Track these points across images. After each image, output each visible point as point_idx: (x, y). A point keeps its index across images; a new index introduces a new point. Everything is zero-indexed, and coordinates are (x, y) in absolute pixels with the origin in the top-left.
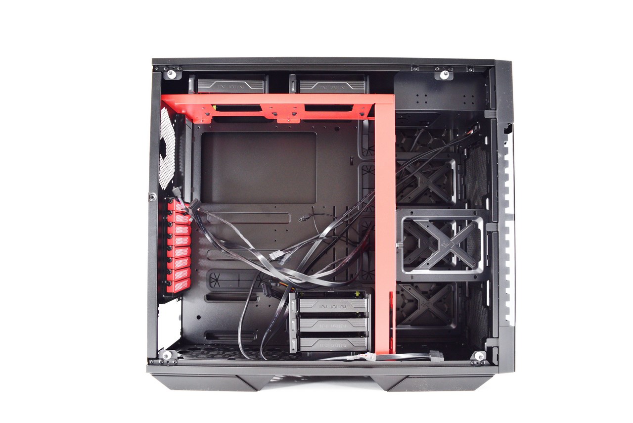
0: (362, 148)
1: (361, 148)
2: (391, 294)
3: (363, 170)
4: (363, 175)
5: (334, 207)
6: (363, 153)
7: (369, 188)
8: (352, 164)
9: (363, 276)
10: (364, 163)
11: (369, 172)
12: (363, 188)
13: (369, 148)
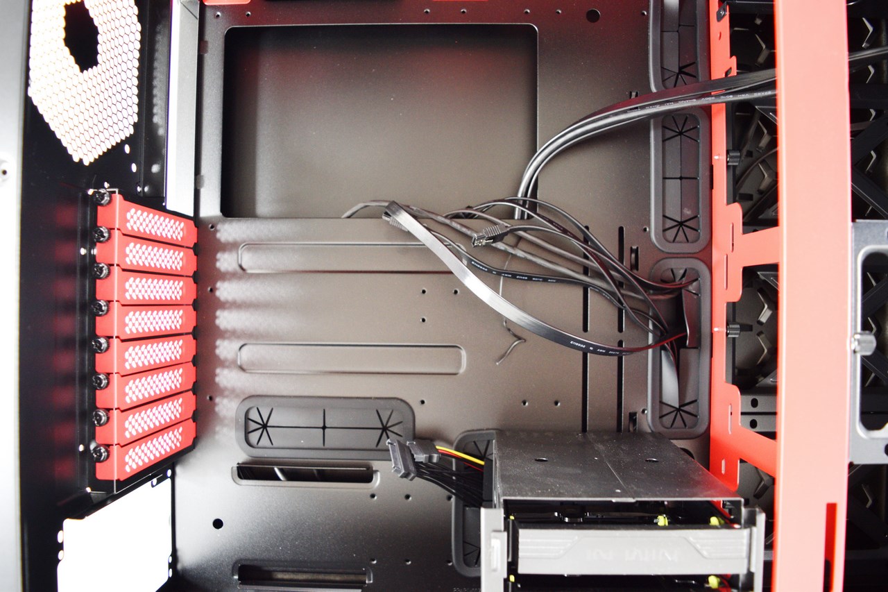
0: (662, 68)
1: (658, 69)
2: (831, 509)
3: (664, 127)
4: (664, 141)
6: (664, 80)
7: (681, 178)
9: (661, 417)
11: (681, 133)
12: (664, 178)
13: (680, 68)
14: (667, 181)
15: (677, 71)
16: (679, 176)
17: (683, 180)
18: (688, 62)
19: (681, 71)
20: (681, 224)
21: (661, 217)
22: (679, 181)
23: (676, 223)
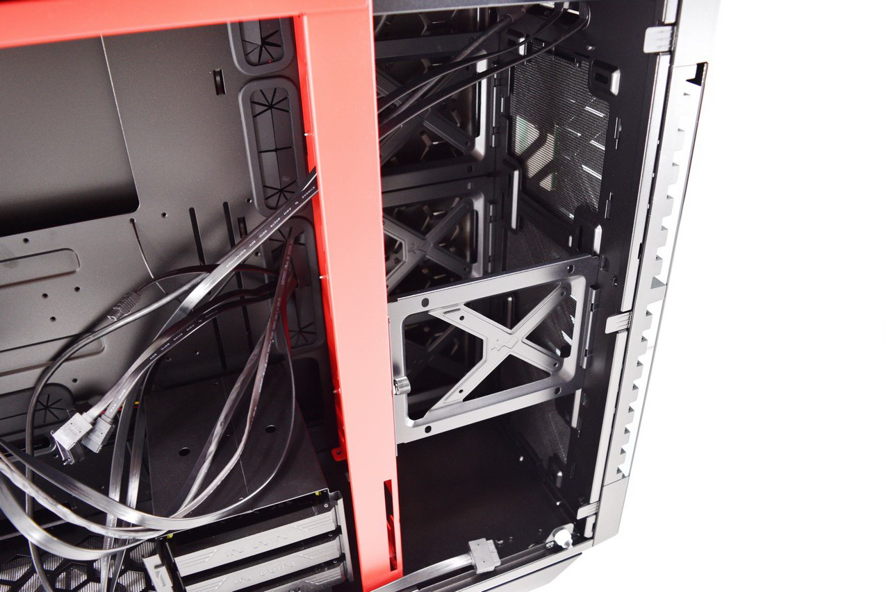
0: (243, 41)
1: (240, 43)
2: (387, 485)
3: (253, 102)
4: (255, 116)
5: (192, 211)
6: (246, 55)
7: (276, 150)
8: (220, 89)
10: (256, 86)
11: (270, 107)
12: (260, 152)
13: (263, 40)
14: (263, 154)
15: (260, 44)
16: (274, 148)
17: (279, 152)
18: (271, 32)
19: (265, 42)
20: (281, 191)
21: (261, 186)
22: (274, 153)
23: (277, 191)
